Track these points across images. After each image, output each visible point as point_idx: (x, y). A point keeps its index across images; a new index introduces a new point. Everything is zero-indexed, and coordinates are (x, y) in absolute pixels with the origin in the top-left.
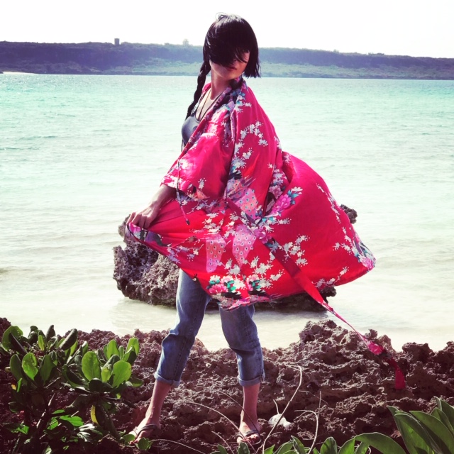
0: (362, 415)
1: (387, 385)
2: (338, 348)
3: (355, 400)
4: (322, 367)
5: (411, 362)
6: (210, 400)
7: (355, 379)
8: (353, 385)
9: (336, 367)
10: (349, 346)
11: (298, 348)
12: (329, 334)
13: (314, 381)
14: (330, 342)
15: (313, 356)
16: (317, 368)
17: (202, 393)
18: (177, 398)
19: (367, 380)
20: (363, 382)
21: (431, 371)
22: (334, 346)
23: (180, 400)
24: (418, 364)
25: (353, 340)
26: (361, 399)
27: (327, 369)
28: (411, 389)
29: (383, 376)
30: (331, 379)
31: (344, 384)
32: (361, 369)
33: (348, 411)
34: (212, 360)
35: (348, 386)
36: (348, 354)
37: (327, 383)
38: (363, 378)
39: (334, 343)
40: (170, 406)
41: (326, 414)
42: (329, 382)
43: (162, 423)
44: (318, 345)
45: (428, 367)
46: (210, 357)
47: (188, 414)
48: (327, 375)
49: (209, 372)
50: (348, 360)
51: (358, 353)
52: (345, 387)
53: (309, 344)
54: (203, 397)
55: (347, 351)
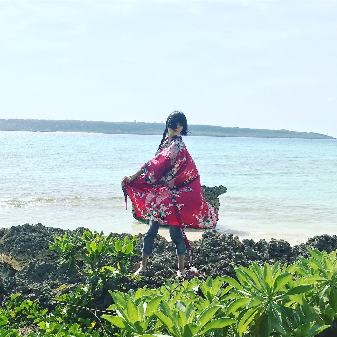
0: (226, 267)
1: (236, 256)
2: (217, 241)
3: (223, 261)
4: (211, 248)
5: (246, 246)
6: (167, 261)
7: (223, 253)
8: (223, 256)
9: (216, 248)
10: (221, 240)
11: (202, 241)
12: (214, 235)
13: (208, 254)
14: (214, 238)
15: (207, 244)
16: (209, 249)
17: (163, 258)
18: (153, 260)
19: (228, 254)
20: (227, 254)
21: (253, 250)
22: (216, 240)
23: (154, 261)
24: (249, 247)
25: (223, 237)
26: (226, 261)
27: (213, 249)
28: (245, 257)
29: (235, 252)
30: (214, 253)
31: (219, 255)
32: (226, 249)
33: (220, 266)
34: (169, 245)
35: (221, 256)
36: (221, 243)
37: (212, 254)
38: (226, 253)
39: (216, 239)
40: (151, 263)
41: (211, 267)
42: (213, 254)
43: (147, 270)
44: (209, 240)
45: (253, 249)
46: (168, 244)
47: (158, 266)
48: (212, 251)
49: (167, 250)
50: (221, 246)
51: (225, 243)
52: (220, 256)
53: (206, 239)
54: (164, 260)
55: (220, 242)
